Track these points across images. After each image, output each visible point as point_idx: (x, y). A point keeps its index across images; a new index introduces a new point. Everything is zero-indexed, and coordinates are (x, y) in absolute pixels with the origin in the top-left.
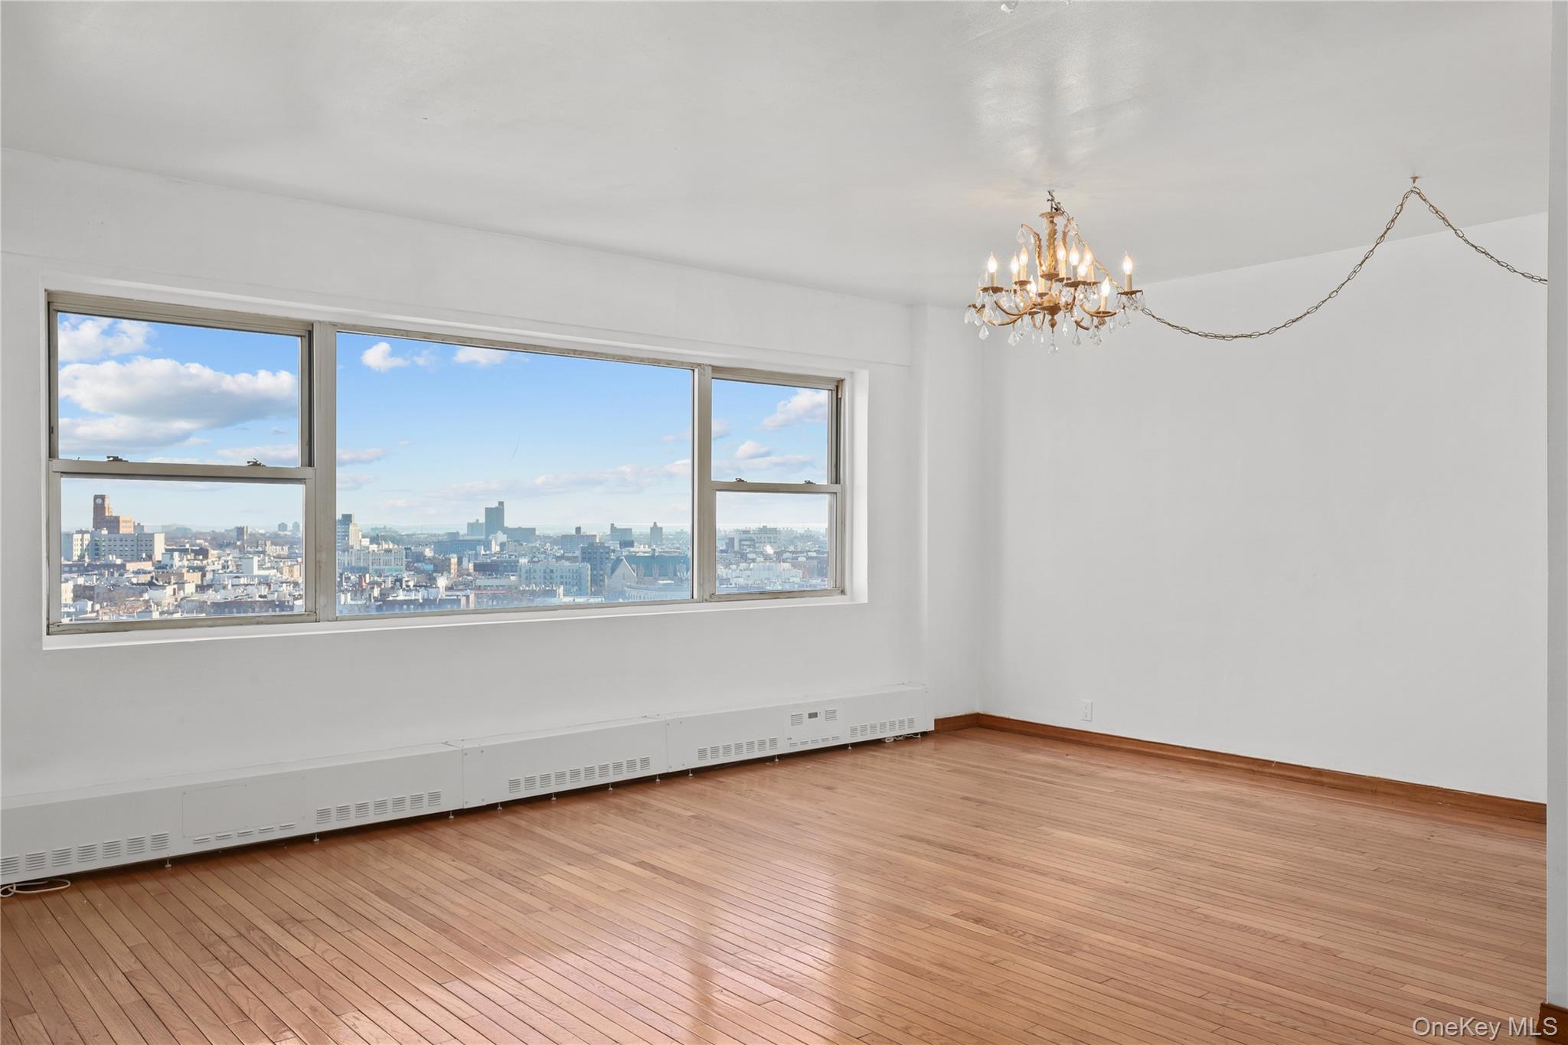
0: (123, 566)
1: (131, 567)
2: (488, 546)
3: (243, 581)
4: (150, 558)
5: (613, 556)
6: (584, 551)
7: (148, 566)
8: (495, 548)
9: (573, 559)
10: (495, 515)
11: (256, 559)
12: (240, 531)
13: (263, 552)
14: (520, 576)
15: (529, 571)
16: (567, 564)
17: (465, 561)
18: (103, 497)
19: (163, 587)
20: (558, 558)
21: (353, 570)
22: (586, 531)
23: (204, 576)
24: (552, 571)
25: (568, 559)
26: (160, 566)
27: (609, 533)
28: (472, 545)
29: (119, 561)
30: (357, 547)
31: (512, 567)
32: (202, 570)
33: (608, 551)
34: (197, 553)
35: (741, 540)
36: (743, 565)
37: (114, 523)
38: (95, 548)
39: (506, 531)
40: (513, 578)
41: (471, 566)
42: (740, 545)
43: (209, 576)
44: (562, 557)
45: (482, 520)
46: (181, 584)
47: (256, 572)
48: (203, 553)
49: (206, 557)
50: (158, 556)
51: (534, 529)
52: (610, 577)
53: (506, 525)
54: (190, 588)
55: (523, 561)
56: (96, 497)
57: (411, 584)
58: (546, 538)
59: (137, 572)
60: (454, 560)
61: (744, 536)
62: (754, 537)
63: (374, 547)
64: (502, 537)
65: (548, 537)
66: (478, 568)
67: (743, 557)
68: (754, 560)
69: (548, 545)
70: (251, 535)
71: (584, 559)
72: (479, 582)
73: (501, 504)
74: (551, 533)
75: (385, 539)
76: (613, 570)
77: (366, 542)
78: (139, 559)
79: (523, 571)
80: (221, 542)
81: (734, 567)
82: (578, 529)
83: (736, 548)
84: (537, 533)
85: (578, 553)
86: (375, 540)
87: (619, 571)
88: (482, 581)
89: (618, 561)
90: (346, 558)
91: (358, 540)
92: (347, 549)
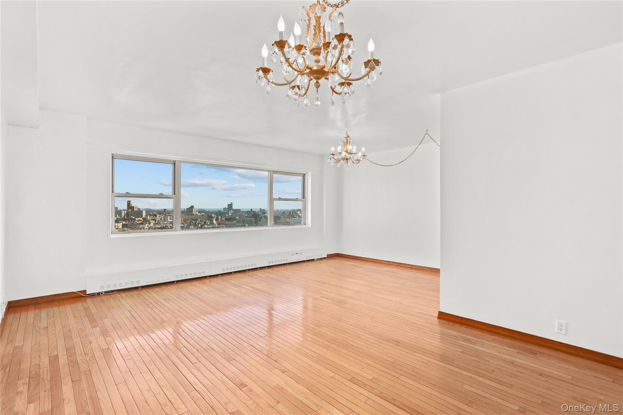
0: (135, 219)
1: (137, 219)
2: (228, 214)
3: (165, 223)
4: (142, 217)
5: (260, 216)
6: (253, 215)
7: (141, 219)
8: (230, 214)
9: (250, 217)
10: (230, 206)
11: (169, 217)
12: (165, 210)
13: (171, 215)
14: (236, 221)
15: (239, 220)
16: (248, 218)
17: (222, 218)
18: (130, 201)
19: (145, 224)
20: (246, 217)
21: (194, 220)
22: (253, 210)
23: (155, 221)
24: (245, 220)
25: (249, 217)
26: (144, 219)
27: (259, 210)
28: (224, 213)
29: (134, 218)
30: (195, 214)
31: (235, 219)
32: (155, 220)
33: (259, 215)
34: (154, 216)
35: (292, 212)
36: (293, 219)
37: (133, 208)
38: (127, 214)
39: (233, 210)
40: (235, 222)
41: (224, 219)
42: (293, 214)
43: (157, 221)
44: (247, 217)
45: (227, 207)
46: (150, 223)
47: (169, 220)
48: (155, 215)
49: (156, 217)
50: (144, 216)
51: (240, 210)
52: (259, 222)
53: (233, 208)
54: (152, 224)
55: (237, 217)
56: (128, 201)
57: (209, 223)
58: (243, 212)
59: (138, 221)
60: (220, 217)
61: (293, 211)
62: (296, 211)
63: (199, 214)
64: (232, 212)
65: (244, 212)
66: (225, 219)
67: (293, 217)
68: (296, 217)
69: (244, 213)
70: (168, 211)
71: (253, 217)
72: (226, 223)
73: (232, 203)
74: (244, 210)
75: (202, 212)
76: (260, 220)
77: (197, 213)
78: (139, 217)
79: (237, 220)
80: (160, 212)
81: (291, 219)
82: (251, 210)
83: (291, 214)
84: (241, 210)
85: (251, 216)
86: (199, 212)
87: (262, 220)
88: (227, 223)
89: (262, 217)
90: (192, 217)
91: (195, 212)
92: (192, 214)
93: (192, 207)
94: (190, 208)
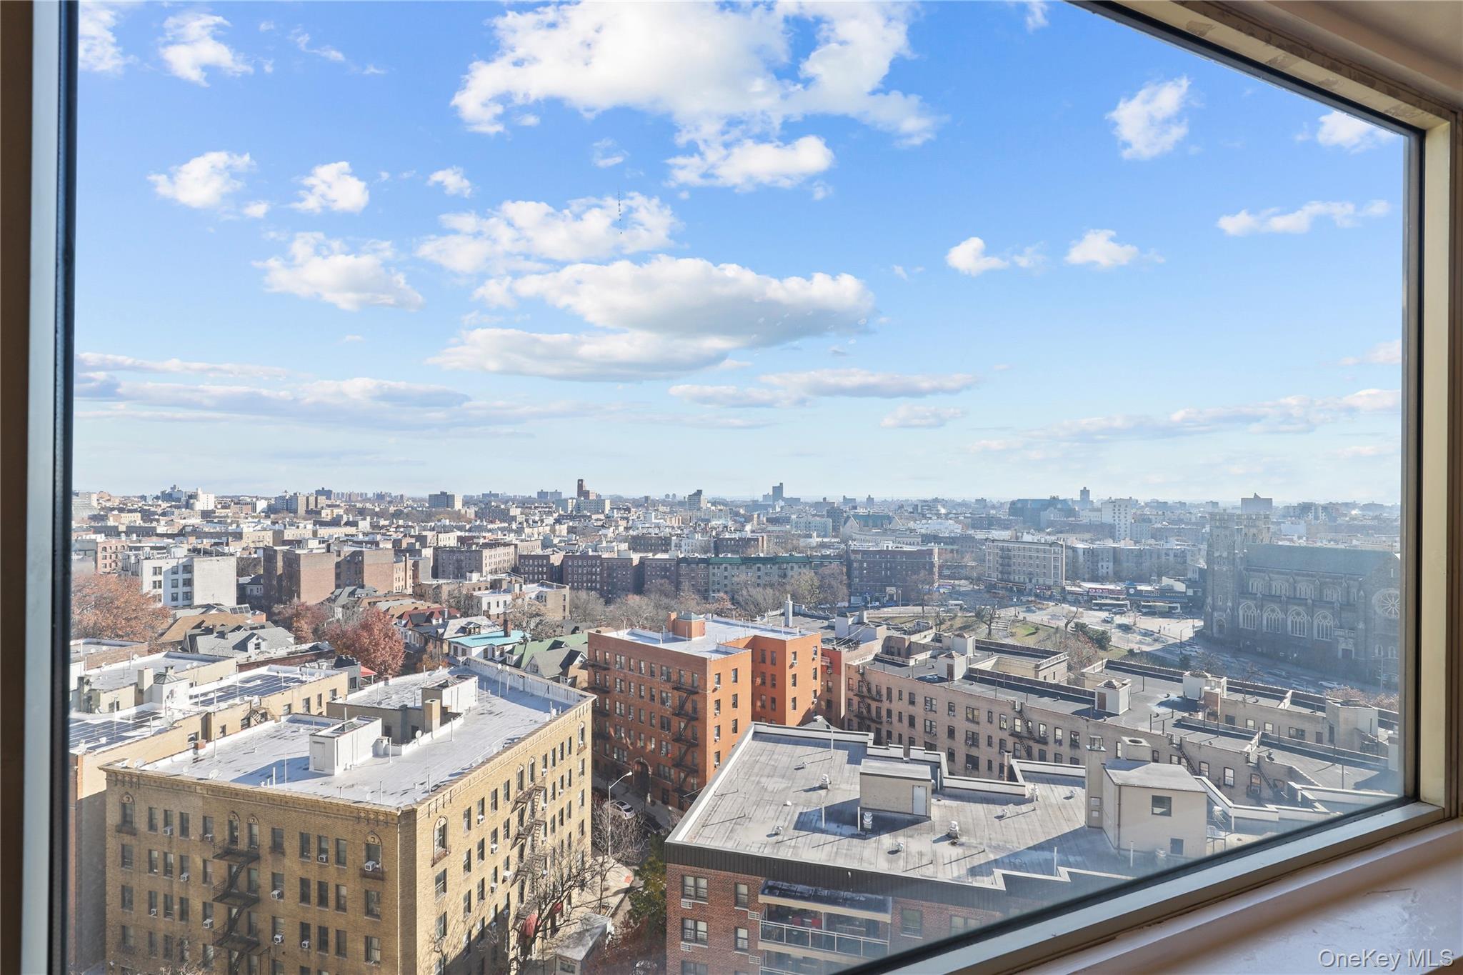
0: (590, 517)
1: (594, 517)
2: (774, 508)
3: (647, 525)
4: (603, 512)
5: (845, 515)
6: (828, 511)
7: (602, 517)
8: (778, 509)
9: (822, 516)
10: (778, 490)
11: (654, 513)
12: (647, 498)
13: (657, 510)
14: (792, 525)
15: (796, 523)
16: (818, 519)
17: (761, 516)
18: (582, 480)
19: (609, 528)
20: (814, 516)
21: (702, 520)
22: (829, 500)
23: (628, 522)
24: (810, 523)
25: (819, 516)
26: (607, 517)
27: (843, 501)
28: (765, 507)
29: (589, 514)
30: (704, 508)
31: (787, 520)
32: (627, 519)
33: (842, 512)
34: (625, 510)
35: (922, 506)
36: (924, 521)
37: (586, 494)
38: (578, 507)
39: (784, 499)
40: (788, 526)
41: (765, 519)
42: (922, 509)
43: (631, 522)
44: (815, 515)
45: (771, 493)
46: (617, 527)
47: (654, 521)
48: (628, 510)
49: (630, 512)
50: (607, 512)
51: (800, 498)
52: (843, 527)
53: (784, 496)
54: (621, 529)
55: (794, 517)
56: (579, 480)
57: (732, 529)
58: (806, 503)
59: (597, 520)
60: (755, 515)
61: (924, 504)
62: (931, 504)
63: (713, 508)
64: (782, 503)
65: (808, 503)
66: (768, 520)
67: (924, 516)
68: (930, 518)
69: (807, 507)
70: (652, 500)
71: (828, 516)
72: (769, 529)
73: (782, 483)
74: (809, 500)
75: (719, 504)
76: (845, 523)
77: (709, 505)
78: (598, 513)
79: (793, 523)
80: (638, 504)
81: (918, 522)
82: (825, 499)
83: (919, 511)
84: (802, 500)
85: (825, 513)
86: (714, 504)
87: (848, 524)
89: (848, 518)
90: (699, 514)
91: (704, 504)
92: (699, 509)
93: (699, 492)
94: (695, 494)
